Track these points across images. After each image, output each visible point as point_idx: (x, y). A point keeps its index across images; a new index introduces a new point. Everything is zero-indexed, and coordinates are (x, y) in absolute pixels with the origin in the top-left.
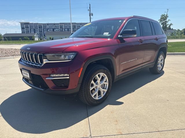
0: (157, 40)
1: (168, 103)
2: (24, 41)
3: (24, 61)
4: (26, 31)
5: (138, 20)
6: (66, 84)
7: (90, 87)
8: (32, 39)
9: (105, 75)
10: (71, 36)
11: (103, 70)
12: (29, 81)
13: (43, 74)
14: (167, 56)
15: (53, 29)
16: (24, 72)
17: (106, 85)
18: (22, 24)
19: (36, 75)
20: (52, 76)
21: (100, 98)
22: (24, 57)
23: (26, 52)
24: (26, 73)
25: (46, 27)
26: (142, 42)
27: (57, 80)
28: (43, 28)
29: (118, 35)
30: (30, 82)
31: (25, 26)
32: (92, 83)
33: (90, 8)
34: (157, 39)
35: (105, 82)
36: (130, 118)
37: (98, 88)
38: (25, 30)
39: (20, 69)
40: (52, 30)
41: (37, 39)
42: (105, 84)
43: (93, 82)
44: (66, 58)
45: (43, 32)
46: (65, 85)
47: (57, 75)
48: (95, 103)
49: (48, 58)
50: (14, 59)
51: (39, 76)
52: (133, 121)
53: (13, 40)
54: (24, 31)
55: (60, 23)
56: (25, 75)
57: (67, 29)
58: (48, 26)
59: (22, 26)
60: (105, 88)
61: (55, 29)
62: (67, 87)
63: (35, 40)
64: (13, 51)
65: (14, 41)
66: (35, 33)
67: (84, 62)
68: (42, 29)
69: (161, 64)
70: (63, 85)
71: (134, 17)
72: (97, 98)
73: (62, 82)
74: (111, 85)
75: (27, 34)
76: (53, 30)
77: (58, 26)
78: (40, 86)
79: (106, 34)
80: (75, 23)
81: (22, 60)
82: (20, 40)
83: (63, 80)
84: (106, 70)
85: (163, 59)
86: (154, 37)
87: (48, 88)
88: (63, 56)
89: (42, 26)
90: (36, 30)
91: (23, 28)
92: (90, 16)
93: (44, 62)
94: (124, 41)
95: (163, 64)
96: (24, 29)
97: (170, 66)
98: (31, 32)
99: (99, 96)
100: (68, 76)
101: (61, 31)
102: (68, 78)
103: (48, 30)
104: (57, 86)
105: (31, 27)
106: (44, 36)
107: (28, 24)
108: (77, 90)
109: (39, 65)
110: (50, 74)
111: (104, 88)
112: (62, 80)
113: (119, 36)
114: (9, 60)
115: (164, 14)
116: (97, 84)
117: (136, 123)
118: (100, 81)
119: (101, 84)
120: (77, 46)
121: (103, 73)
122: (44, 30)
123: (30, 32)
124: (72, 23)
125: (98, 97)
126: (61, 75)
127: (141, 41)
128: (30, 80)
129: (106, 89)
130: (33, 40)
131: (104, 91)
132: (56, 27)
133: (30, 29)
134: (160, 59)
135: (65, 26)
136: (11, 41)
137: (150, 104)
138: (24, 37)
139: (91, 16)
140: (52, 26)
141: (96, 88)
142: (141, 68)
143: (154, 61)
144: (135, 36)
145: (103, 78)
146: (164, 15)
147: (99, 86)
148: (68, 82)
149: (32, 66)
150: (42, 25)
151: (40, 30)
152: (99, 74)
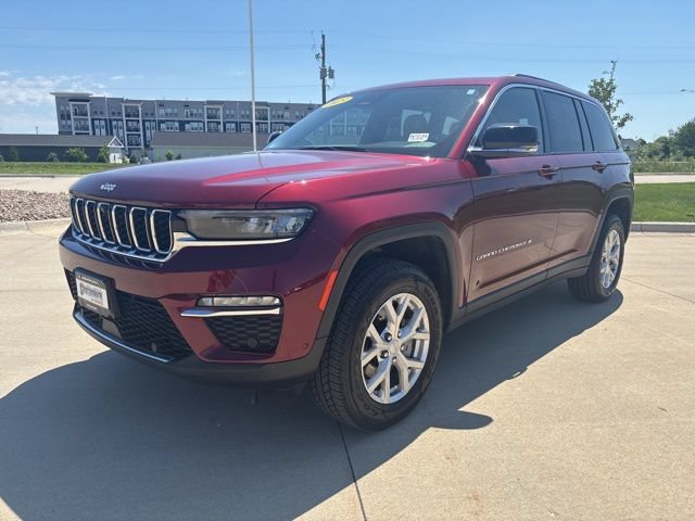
0: (601, 171)
1: (665, 420)
2: (68, 163)
3: (84, 238)
4: (77, 128)
5: (533, 92)
6: (267, 338)
7: (363, 354)
8: (96, 156)
9: (420, 304)
10: (272, 145)
11: (413, 283)
12: (104, 320)
13: (170, 296)
14: (630, 234)
15: (182, 124)
16: (86, 284)
17: (418, 344)
18: (62, 99)
19: (139, 298)
20: (208, 301)
21: (397, 398)
22: (84, 223)
23: (98, 201)
24: (92, 287)
25: (153, 114)
26: (550, 177)
27: (230, 323)
28: (140, 119)
29: (467, 146)
30: (109, 326)
31: (72, 107)
32: (368, 334)
33: (323, 49)
34: (599, 168)
35: (418, 330)
36: (531, 486)
37: (391, 356)
38: (72, 123)
39: (67, 272)
40: (177, 124)
41: (115, 158)
42: (414, 341)
43: (372, 331)
44: (269, 227)
45: (141, 133)
46: (262, 342)
47: (226, 302)
48: (380, 417)
49: (193, 226)
50: (28, 233)
51: (154, 302)
52: (545, 499)
53: (23, 159)
54: (70, 126)
55: (209, 103)
56: (86, 297)
57: (233, 125)
58: (162, 111)
59: (62, 108)
60: (415, 355)
61: (188, 122)
62: (271, 351)
63: (112, 161)
64: (26, 201)
65: (28, 163)
66: (112, 134)
67: (345, 245)
68: (138, 121)
69: (611, 263)
70: (252, 343)
71: (520, 79)
72: (385, 398)
73: (249, 329)
74: (439, 343)
75: (79, 137)
76: (182, 128)
77: (200, 111)
78: (154, 347)
79: (419, 139)
80: (266, 104)
81: (74, 234)
82: (51, 160)
83: (254, 322)
84: (422, 281)
85: (619, 243)
86: (592, 158)
87: (186, 356)
88: (254, 221)
89: (140, 109)
90: (114, 123)
91: (63, 116)
92: (323, 78)
93: (177, 246)
94: (487, 171)
95: (617, 263)
96: (69, 118)
97: (638, 273)
98: (94, 130)
99: (393, 389)
100: (275, 307)
101: (209, 130)
102: (276, 311)
103: (163, 126)
104: (228, 345)
105: (96, 113)
106: (147, 146)
107: (85, 99)
108: (311, 364)
109: (151, 258)
110: (201, 297)
111: (410, 357)
112: (249, 323)
113: (470, 149)
114: (11, 233)
115: (602, 80)
116: (387, 338)
117: (556, 509)
118: (401, 327)
119: (401, 341)
120: (304, 182)
121: (411, 297)
122: (147, 124)
123: (91, 132)
124: (257, 104)
125: (392, 395)
126: (243, 302)
127: (547, 172)
128: (109, 319)
129: (418, 359)
130: (103, 160)
131: (411, 369)
132: (192, 115)
133: (93, 120)
134: (608, 245)
135: (228, 112)
136: (16, 164)
137: (596, 424)
138: (67, 148)
139: (327, 78)
140: (176, 111)
141: (382, 357)
142: (543, 276)
143: (589, 253)
144: (534, 150)
145: (409, 315)
146: (601, 84)
147: (394, 348)
148: (275, 331)
149: (119, 261)
150: (139, 105)
151: (130, 124)
152: (395, 297)
